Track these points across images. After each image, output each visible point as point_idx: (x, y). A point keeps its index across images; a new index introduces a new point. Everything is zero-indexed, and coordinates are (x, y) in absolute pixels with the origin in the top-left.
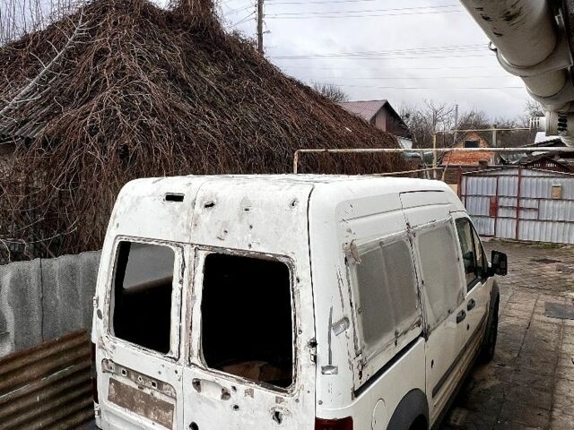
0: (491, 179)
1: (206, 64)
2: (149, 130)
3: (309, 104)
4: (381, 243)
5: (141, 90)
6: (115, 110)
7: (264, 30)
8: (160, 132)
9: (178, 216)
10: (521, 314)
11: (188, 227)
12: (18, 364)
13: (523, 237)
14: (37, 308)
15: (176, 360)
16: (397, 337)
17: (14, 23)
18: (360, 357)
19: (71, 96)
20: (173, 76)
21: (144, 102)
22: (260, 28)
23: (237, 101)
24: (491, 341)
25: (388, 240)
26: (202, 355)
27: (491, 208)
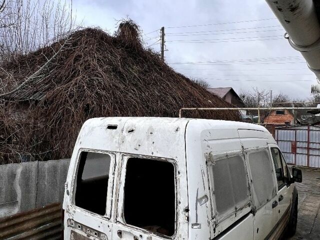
0: (292, 131)
1: (133, 64)
2: (101, 97)
3: (189, 87)
4: (227, 156)
5: (98, 76)
6: (84, 86)
7: (164, 49)
8: (106, 98)
9: (114, 137)
10: (311, 209)
11: (118, 143)
12: (21, 219)
13: (312, 165)
14: (34, 189)
15: (109, 219)
16: (236, 211)
17: (34, 45)
18: (214, 220)
19: (61, 79)
20: (115, 70)
21: (99, 83)
22: (162, 48)
23: (148, 84)
24: (294, 223)
25: (231, 154)
26: (124, 217)
27: (292, 148)
